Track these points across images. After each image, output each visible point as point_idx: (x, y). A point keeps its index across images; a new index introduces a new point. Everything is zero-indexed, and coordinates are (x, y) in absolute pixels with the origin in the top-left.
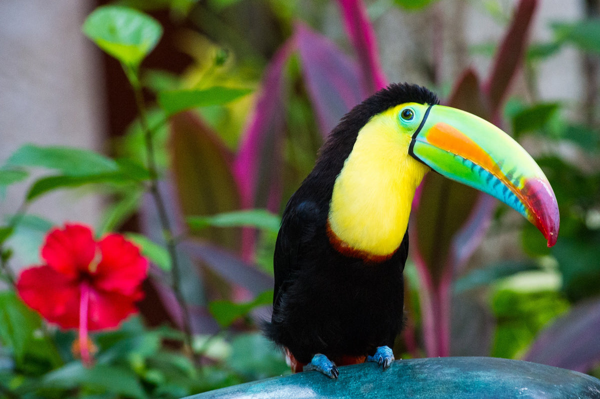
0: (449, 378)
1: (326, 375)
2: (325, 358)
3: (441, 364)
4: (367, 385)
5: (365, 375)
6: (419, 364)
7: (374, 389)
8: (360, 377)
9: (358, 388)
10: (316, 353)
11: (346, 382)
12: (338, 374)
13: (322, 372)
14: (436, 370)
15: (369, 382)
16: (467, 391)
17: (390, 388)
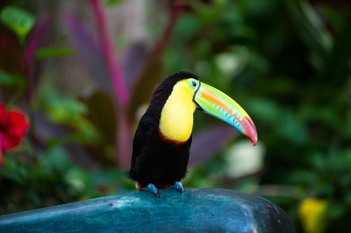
0: (211, 199)
1: (155, 194)
2: (154, 186)
3: (205, 192)
4: (175, 200)
5: (173, 195)
6: (196, 191)
7: (178, 202)
8: (171, 196)
9: (171, 201)
10: (150, 183)
11: (165, 198)
12: (160, 194)
13: (152, 192)
14: (204, 194)
15: (176, 198)
16: (219, 205)
17: (185, 202)
